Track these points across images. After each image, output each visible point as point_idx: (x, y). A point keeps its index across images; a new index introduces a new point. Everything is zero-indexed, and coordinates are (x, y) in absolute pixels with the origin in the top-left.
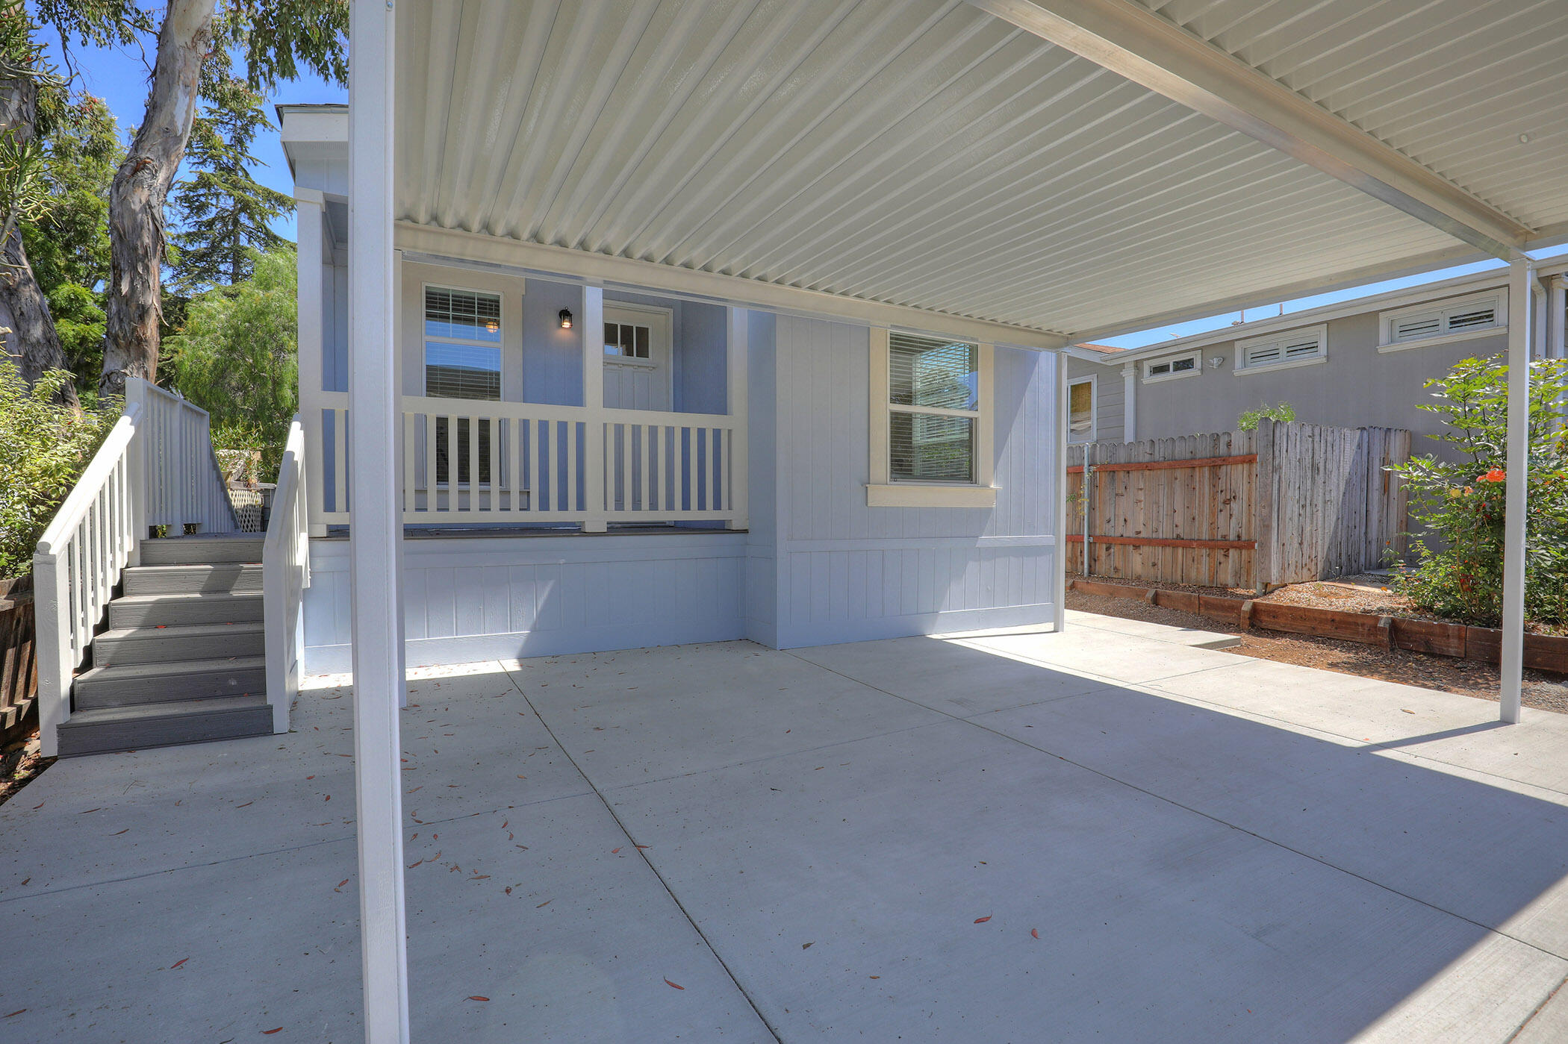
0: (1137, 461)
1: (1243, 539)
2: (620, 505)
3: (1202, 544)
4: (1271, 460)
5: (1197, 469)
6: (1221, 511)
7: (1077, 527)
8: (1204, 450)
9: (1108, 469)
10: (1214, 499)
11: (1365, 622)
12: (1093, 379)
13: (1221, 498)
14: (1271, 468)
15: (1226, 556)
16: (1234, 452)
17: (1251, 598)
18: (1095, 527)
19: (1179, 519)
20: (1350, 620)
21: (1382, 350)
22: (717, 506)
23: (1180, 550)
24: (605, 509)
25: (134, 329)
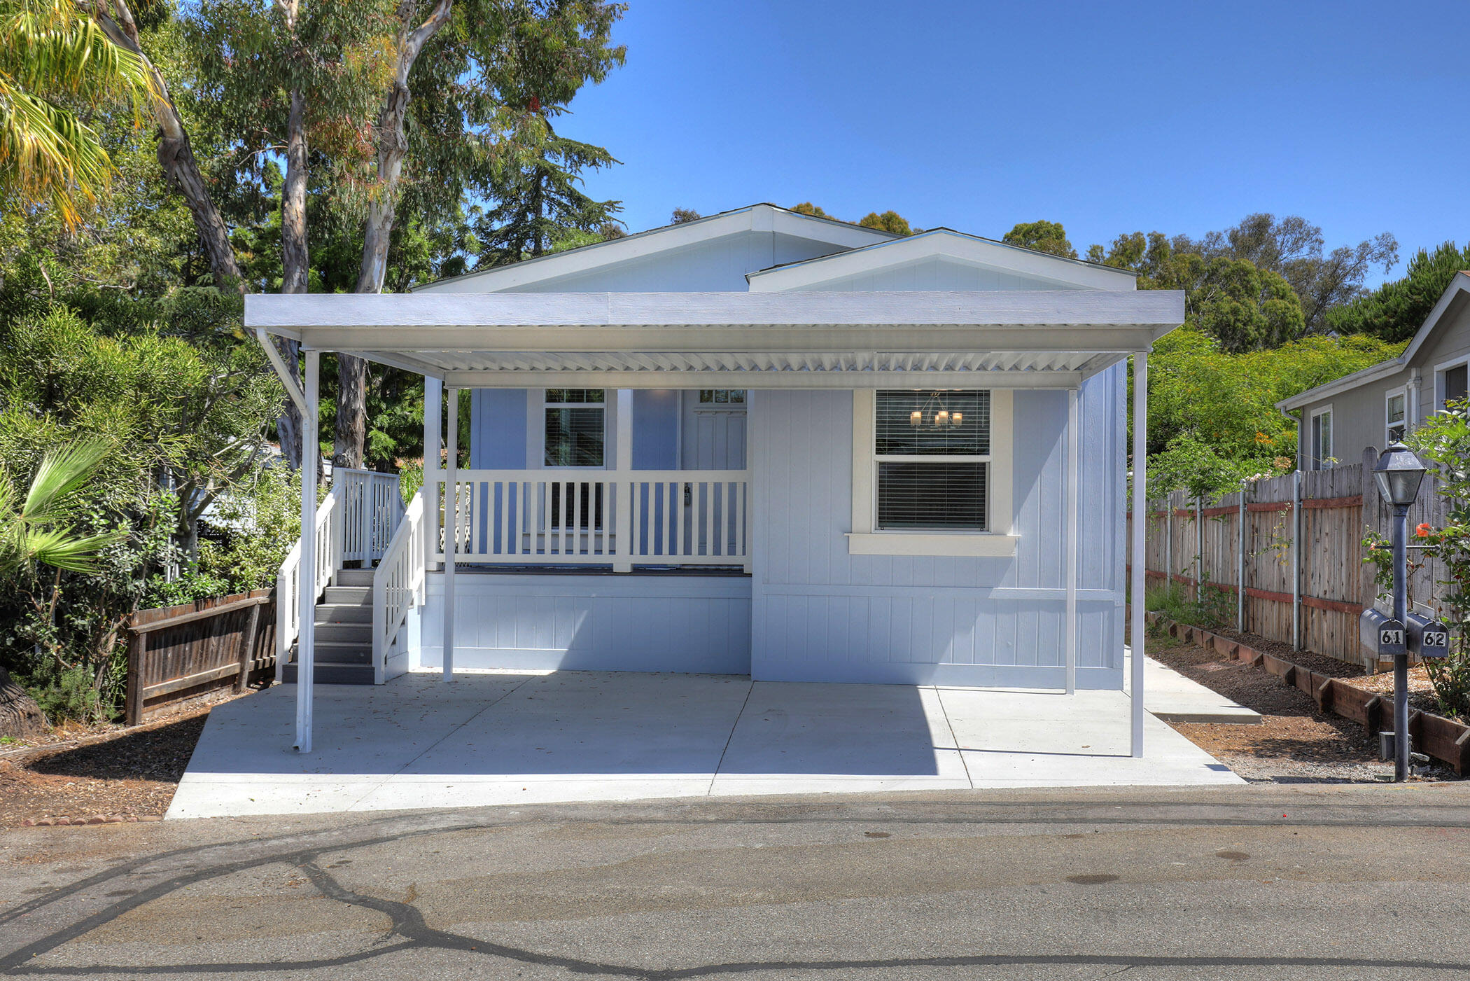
2: (644, 551)
4: (1376, 501)
14: (1377, 511)
18: (1306, 584)
24: (632, 553)
25: (349, 426)
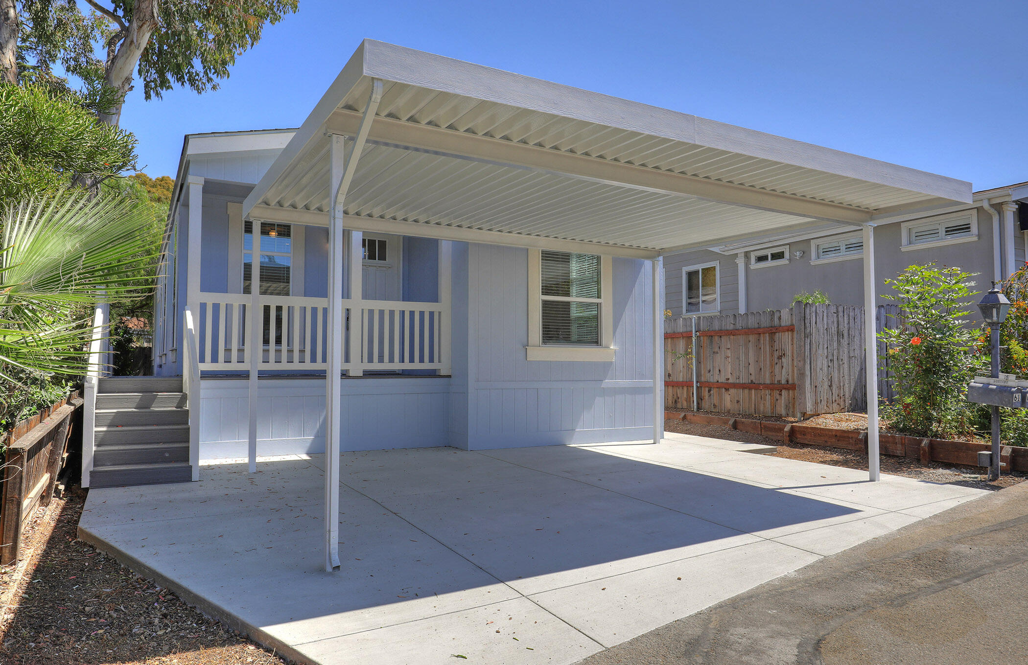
0: (725, 329)
1: (790, 382)
3: (767, 387)
4: (803, 329)
5: (762, 335)
6: (777, 364)
7: (690, 376)
8: (765, 322)
9: (708, 335)
10: (772, 356)
11: (853, 436)
12: (716, 264)
13: (776, 354)
14: (804, 335)
15: (781, 395)
16: (783, 324)
17: (792, 422)
18: (701, 376)
19: (752, 369)
20: (846, 435)
21: (903, 249)
22: (431, 360)
23: (753, 391)
24: (362, 362)
